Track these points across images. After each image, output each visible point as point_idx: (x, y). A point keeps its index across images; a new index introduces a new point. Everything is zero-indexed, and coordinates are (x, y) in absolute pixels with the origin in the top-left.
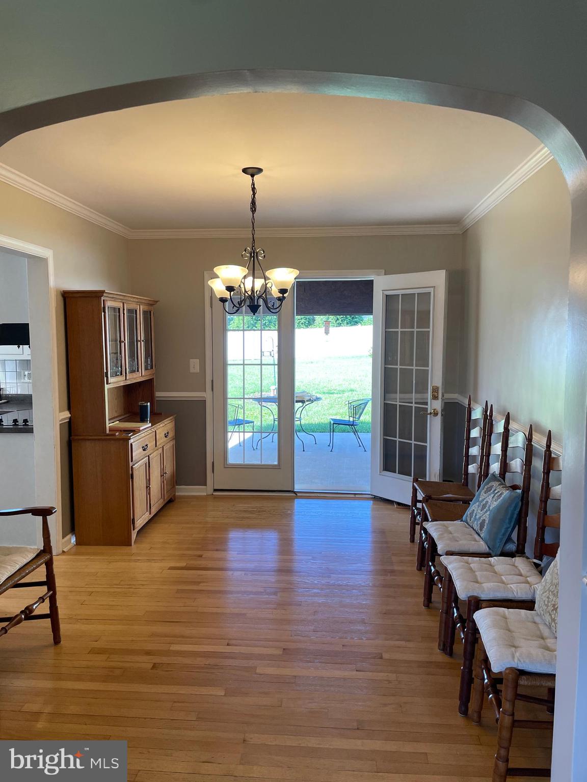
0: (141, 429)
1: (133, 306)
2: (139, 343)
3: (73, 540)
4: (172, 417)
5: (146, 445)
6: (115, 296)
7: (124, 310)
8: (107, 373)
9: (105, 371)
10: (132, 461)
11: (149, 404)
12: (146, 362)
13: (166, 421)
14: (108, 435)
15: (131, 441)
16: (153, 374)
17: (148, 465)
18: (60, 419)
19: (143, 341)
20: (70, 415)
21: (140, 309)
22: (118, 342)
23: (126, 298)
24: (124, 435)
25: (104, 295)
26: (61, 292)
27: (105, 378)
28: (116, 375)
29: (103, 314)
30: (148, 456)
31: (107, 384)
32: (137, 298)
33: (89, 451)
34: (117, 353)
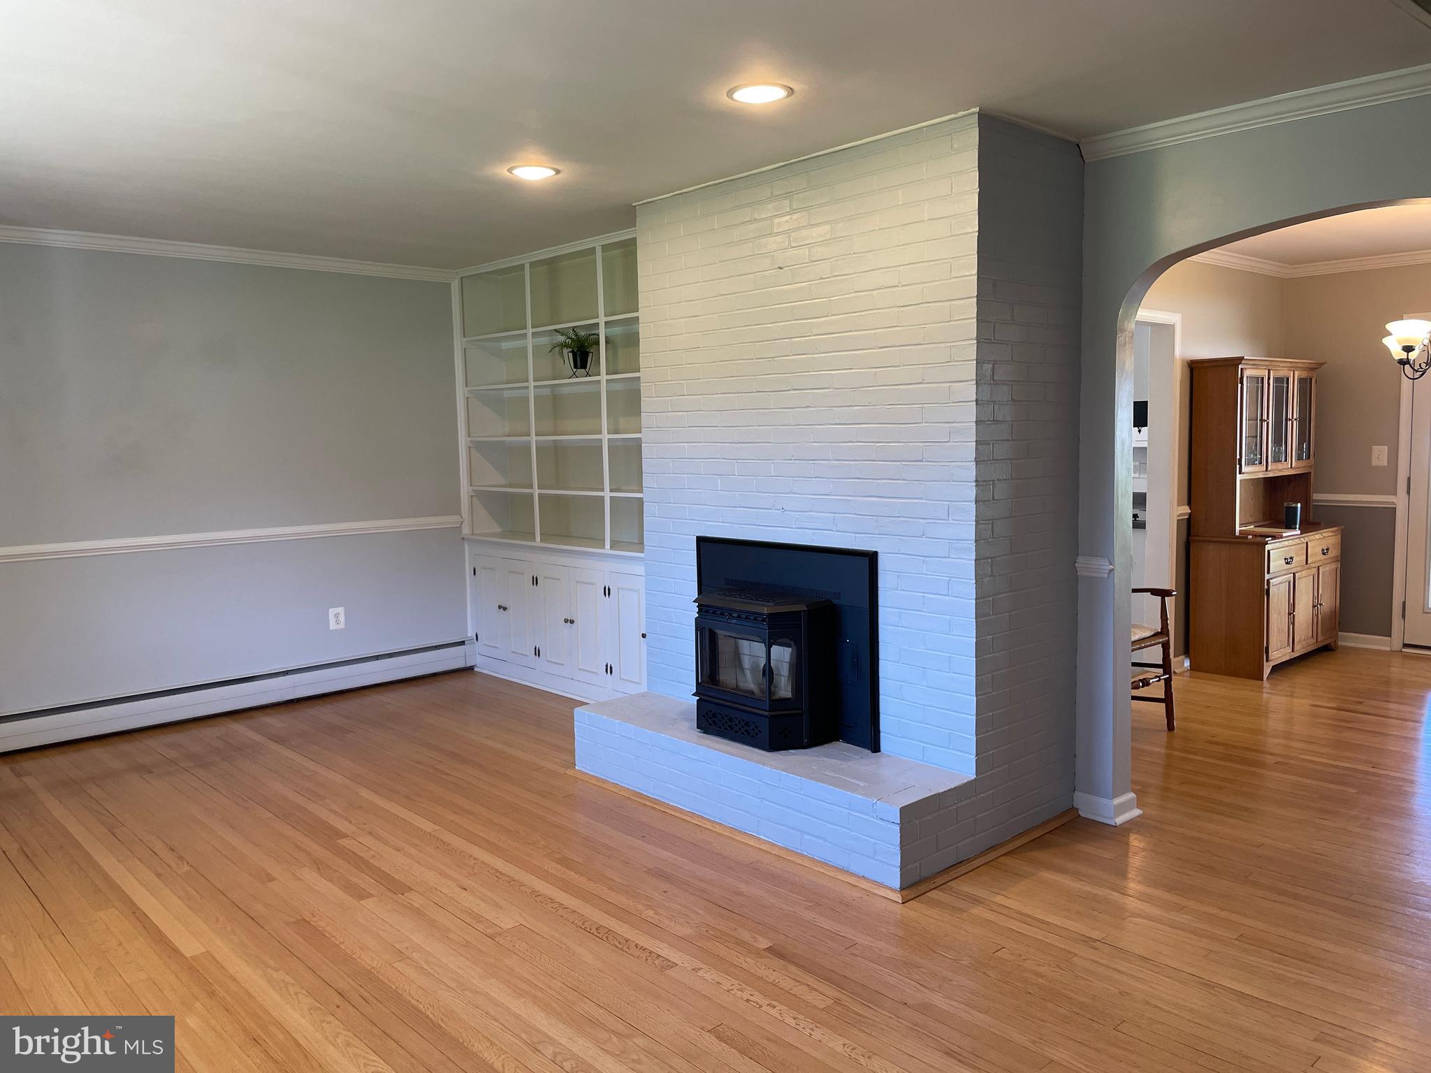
0: (1284, 535)
1: (1282, 373)
2: (1289, 423)
3: (1187, 664)
4: (1336, 528)
5: (1291, 558)
6: (1257, 363)
7: (1269, 379)
8: (1240, 460)
9: (1238, 457)
10: (1268, 573)
11: (1299, 505)
12: (1300, 448)
13: (1327, 533)
14: (1238, 537)
15: (1268, 547)
16: (1311, 466)
17: (1293, 586)
18: (1178, 513)
19: (1295, 420)
20: (1190, 511)
21: (1294, 378)
22: (1258, 421)
23: (1273, 363)
24: (1259, 539)
25: (1243, 362)
26: (1187, 362)
27: (1238, 466)
28: (1254, 464)
29: (1239, 385)
30: (1294, 574)
31: (1240, 473)
32: (1290, 362)
33: (1211, 557)
34: (1256, 437)
